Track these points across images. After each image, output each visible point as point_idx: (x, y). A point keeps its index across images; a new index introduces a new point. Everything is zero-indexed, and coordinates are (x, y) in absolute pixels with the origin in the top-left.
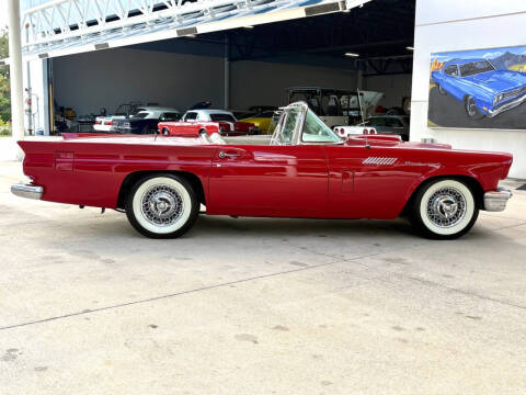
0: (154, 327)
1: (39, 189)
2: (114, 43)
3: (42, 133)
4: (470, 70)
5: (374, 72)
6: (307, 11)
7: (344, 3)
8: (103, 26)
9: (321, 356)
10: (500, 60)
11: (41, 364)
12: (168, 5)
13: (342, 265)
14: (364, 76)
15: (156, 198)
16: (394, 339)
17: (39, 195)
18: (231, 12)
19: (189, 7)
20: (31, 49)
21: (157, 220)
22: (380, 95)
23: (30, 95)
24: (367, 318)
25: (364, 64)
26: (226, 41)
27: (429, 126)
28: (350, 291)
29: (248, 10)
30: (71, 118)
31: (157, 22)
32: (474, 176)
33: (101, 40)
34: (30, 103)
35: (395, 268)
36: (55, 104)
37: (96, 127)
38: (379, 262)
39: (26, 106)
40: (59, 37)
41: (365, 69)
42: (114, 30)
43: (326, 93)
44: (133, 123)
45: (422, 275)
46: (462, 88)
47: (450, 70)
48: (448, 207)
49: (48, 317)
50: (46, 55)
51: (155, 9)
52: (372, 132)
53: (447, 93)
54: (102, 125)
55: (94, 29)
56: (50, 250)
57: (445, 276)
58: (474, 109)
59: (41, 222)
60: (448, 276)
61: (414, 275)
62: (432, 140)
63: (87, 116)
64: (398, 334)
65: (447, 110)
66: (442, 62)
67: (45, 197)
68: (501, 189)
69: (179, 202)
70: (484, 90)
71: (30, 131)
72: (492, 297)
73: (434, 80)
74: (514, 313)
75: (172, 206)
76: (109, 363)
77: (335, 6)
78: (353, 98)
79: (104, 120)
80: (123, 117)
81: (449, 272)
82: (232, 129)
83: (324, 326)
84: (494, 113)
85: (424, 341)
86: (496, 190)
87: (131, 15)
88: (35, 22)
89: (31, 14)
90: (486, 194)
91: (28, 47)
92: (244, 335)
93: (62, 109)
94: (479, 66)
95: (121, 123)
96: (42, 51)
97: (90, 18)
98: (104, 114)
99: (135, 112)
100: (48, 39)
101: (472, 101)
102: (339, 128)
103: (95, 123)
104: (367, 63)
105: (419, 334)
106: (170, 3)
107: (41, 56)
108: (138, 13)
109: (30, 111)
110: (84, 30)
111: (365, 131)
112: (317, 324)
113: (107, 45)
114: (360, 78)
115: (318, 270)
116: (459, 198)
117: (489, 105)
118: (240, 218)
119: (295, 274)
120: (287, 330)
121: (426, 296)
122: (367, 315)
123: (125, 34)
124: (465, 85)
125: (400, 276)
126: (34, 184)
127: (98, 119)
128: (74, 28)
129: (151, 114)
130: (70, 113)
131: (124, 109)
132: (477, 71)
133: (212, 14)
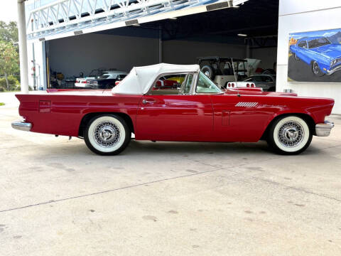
0: (92, 211)
1: (29, 125)
2: (86, 31)
3: (42, 89)
4: (315, 44)
5: (257, 46)
6: (208, 7)
7: (231, 2)
8: (79, 20)
9: (195, 229)
10: (335, 37)
11: (19, 234)
12: (120, 5)
13: (220, 172)
14: (251, 48)
15: (103, 129)
16: (245, 219)
17: (29, 128)
18: (161, 9)
19: (134, 6)
20: (35, 35)
21: (104, 143)
22: (259, 61)
23: (34, 64)
24: (229, 206)
25: (250, 40)
26: (160, 27)
27: (288, 81)
28: (222, 188)
29: (170, 7)
30: (61, 79)
31: (113, 16)
32: (309, 113)
33: (77, 29)
34: (34, 69)
35: (254, 173)
36: (51, 70)
37: (77, 85)
38: (244, 170)
39: (32, 72)
40: (52, 27)
41: (251, 44)
42: (87, 22)
43: (223, 60)
44: (100, 82)
45: (271, 178)
46: (309, 56)
47: (301, 44)
48: (292, 134)
49: (27, 205)
50: (44, 39)
51: (112, 8)
52: (252, 85)
53: (300, 59)
54: (80, 83)
55: (74, 22)
56: (34, 163)
57: (285, 178)
58: (317, 70)
59: (32, 146)
60: (288, 179)
61: (266, 178)
62: (291, 91)
63: (71, 78)
64: (248, 216)
65: (300, 71)
66: (296, 39)
67: (33, 129)
68: (327, 122)
69: (118, 132)
70: (324, 57)
71: (35, 87)
72: (314, 192)
73: (291, 51)
74: (327, 202)
75: (113, 135)
76: (60, 233)
77: (225, 4)
78: (241, 64)
79: (81, 80)
80: (94, 78)
81: (289, 176)
82: (163, 84)
83: (200, 211)
84: (330, 72)
85: (265, 220)
86: (323, 122)
87: (97, 12)
88: (37, 18)
89: (34, 13)
90: (317, 125)
91: (33, 34)
92: (148, 216)
93: (55, 73)
94: (320, 41)
95: (92, 81)
96: (42, 36)
97: (71, 15)
98: (82, 76)
99: (101, 74)
100: (45, 29)
101: (316, 65)
102: (231, 83)
103: (75, 82)
104: (252, 40)
105: (262, 216)
106: (121, 4)
107: (40, 40)
108: (102, 11)
109: (34, 75)
110: (67, 23)
111: (248, 85)
112: (196, 209)
113: (82, 32)
114: (248, 50)
115: (204, 175)
116: (299, 128)
117: (327, 67)
118: (157, 142)
119: (189, 178)
120: (177, 213)
121: (270, 191)
122: (230, 203)
123: (93, 25)
124: (312, 54)
125: (256, 179)
126: (26, 122)
127: (77, 79)
128: (61, 21)
129: (111, 75)
130: (60, 76)
131: (94, 73)
132: (319, 44)
133: (148, 11)
